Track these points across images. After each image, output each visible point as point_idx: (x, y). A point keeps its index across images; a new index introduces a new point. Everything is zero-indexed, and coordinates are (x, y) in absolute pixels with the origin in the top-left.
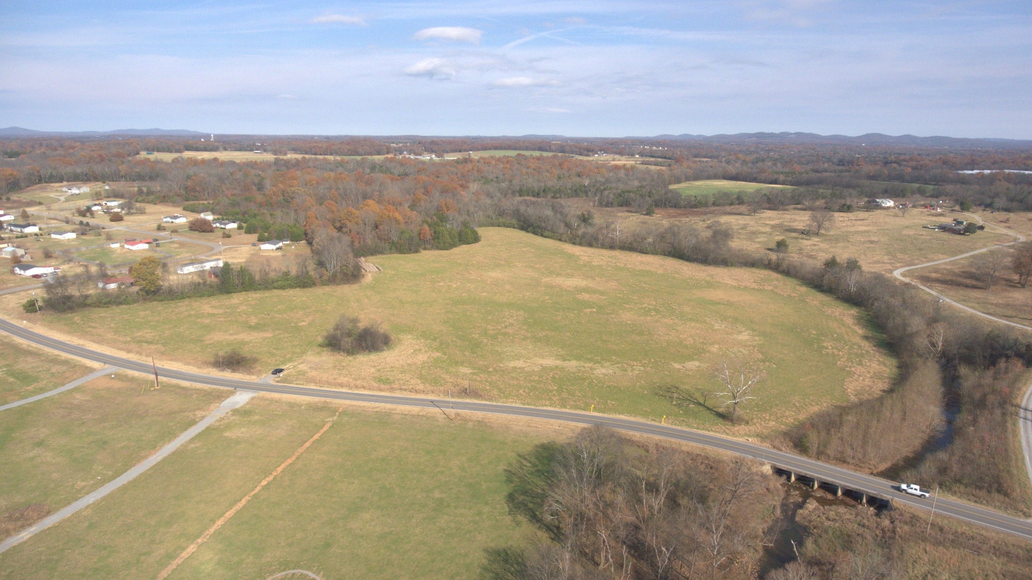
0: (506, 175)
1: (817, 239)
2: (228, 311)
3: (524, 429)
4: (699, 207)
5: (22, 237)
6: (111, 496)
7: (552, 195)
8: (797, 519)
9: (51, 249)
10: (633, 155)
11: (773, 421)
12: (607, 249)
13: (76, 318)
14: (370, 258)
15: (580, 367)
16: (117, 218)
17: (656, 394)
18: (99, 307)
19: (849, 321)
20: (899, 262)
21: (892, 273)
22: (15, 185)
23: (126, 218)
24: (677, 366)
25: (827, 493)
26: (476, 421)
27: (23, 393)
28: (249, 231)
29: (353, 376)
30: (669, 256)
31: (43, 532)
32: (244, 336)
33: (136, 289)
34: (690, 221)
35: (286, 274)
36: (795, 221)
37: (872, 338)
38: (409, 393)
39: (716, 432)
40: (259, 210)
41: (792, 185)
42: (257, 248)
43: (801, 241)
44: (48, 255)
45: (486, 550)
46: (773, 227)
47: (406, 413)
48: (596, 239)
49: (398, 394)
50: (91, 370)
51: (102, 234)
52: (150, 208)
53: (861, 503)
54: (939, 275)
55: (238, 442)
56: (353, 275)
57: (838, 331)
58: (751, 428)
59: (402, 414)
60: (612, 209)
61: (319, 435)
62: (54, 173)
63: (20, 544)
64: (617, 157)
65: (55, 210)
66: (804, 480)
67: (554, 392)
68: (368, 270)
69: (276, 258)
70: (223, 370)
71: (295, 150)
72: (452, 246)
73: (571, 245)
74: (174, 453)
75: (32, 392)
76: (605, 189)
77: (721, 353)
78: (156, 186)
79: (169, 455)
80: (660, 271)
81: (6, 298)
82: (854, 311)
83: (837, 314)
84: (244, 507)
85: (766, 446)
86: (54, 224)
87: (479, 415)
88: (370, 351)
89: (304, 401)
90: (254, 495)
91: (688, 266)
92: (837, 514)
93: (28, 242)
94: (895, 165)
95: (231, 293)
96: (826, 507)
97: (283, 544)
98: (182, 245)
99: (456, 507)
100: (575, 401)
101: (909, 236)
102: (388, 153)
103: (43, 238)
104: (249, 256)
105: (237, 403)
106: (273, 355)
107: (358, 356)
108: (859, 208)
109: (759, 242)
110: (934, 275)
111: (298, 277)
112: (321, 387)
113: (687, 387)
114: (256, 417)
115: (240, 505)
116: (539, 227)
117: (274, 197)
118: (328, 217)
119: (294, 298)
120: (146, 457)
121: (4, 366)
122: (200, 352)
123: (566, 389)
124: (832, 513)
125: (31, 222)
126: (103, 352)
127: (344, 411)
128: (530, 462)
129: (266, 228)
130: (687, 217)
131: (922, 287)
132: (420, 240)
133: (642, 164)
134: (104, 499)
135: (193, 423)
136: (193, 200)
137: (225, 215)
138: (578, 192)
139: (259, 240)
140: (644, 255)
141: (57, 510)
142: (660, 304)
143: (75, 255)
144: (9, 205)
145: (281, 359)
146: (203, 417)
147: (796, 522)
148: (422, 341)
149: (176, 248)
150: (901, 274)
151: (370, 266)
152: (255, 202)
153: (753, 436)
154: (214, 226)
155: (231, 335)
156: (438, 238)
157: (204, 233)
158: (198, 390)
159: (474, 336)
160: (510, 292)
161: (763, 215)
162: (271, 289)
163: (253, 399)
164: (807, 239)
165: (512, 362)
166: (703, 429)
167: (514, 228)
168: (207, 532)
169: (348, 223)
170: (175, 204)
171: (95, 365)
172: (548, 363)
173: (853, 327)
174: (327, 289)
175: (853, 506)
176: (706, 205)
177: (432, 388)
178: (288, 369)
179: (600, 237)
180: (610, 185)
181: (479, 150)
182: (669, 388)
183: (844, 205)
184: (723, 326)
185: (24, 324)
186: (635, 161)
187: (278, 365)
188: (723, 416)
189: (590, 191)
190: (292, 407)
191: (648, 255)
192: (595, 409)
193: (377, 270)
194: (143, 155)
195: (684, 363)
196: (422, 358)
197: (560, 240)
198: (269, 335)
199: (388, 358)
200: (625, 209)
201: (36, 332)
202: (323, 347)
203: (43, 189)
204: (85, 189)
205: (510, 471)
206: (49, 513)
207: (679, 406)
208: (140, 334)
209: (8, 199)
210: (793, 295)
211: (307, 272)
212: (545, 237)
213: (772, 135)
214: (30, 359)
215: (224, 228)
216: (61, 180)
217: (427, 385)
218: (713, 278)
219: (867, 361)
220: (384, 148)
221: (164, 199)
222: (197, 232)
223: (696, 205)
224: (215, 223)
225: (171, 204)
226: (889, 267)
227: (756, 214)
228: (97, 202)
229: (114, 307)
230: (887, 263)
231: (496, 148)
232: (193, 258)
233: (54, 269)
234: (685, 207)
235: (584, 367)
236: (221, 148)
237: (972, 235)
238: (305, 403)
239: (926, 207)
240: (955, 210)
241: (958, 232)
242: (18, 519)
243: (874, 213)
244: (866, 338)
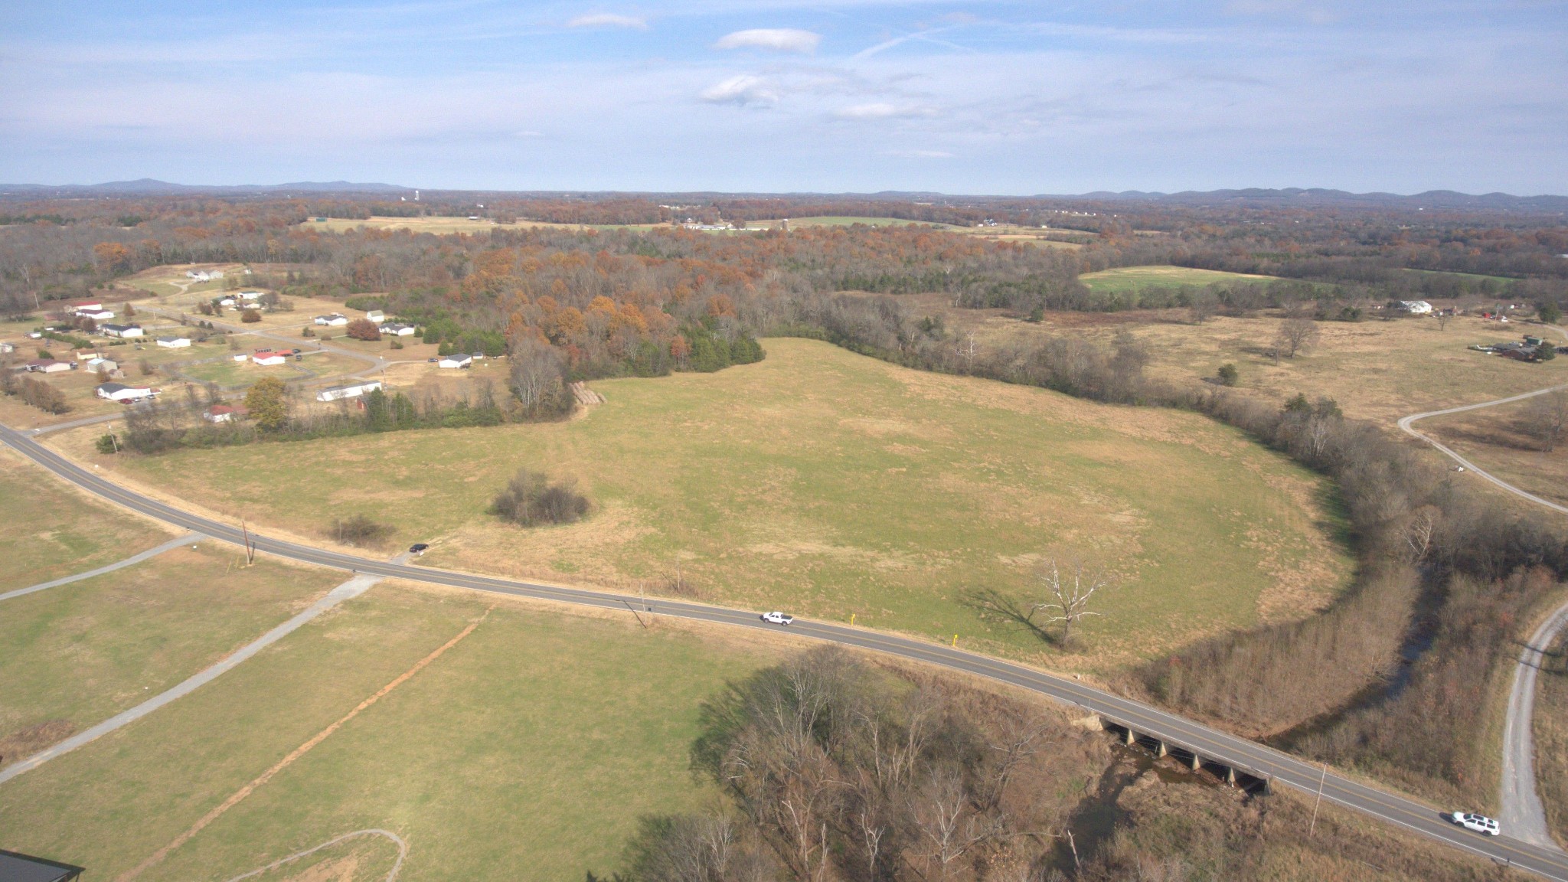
0: (827, 258)
1: (1288, 365)
2: (372, 457)
3: (748, 645)
4: (1117, 310)
5: (118, 344)
6: (157, 713)
7: (893, 288)
8: (1120, 800)
9: (151, 362)
10: (1037, 225)
11: (1127, 649)
12: (952, 374)
13: (165, 463)
14: (595, 384)
15: (856, 556)
16: (251, 317)
17: (960, 601)
18: (198, 447)
19: (1301, 497)
20: (1412, 404)
21: (1396, 422)
22: (123, 267)
23: (264, 317)
24: (1004, 559)
25: (1179, 763)
26: (681, 631)
27: (74, 567)
28: (430, 339)
29: (522, 559)
30: (1046, 387)
31: (59, 758)
32: (385, 496)
33: (251, 423)
34: (1096, 332)
35: (462, 405)
36: (1262, 334)
37: (1329, 526)
38: (596, 586)
39: (1031, 662)
40: (449, 309)
41: (1279, 275)
42: (434, 365)
43: (1261, 367)
44: (147, 371)
45: (642, 819)
46: (1224, 344)
47: (584, 615)
48: (940, 359)
49: (579, 587)
50: (168, 537)
51: (226, 340)
52: (300, 303)
53: (1226, 781)
54: (1474, 427)
55: (341, 647)
56: (561, 408)
57: (1277, 512)
58: (1087, 659)
59: (579, 617)
60: (980, 312)
61: (454, 641)
62: (179, 250)
63: (27, 773)
64: (1012, 227)
65: (172, 304)
66: (1148, 743)
67: (807, 593)
68: (585, 401)
69: (459, 380)
70: (344, 543)
71: (529, 216)
72: (719, 366)
73: (900, 368)
74: (250, 659)
75: (88, 566)
76: (975, 280)
77: (1079, 542)
78: (315, 271)
79: (246, 661)
80: (1026, 412)
81: (78, 432)
82: (1313, 482)
83: (1284, 486)
84: (327, 738)
85: (1102, 688)
86: (166, 324)
87: (687, 622)
88: (556, 523)
89: (445, 591)
90: (345, 722)
91: (1071, 404)
92: (1185, 796)
93: (123, 352)
94: (1459, 246)
95: (382, 431)
96: (1170, 784)
97: (367, 793)
98: (333, 358)
99: (617, 755)
100: (833, 608)
101: (1441, 362)
102: (663, 220)
103: (147, 346)
104: (420, 377)
105: (352, 591)
106: (418, 524)
107: (537, 529)
108: (1373, 316)
109: (1194, 368)
110: (1465, 427)
111: (476, 410)
112: (474, 572)
113: (1009, 592)
114: (374, 613)
115: (323, 735)
116: (856, 339)
117: (473, 289)
118: (539, 321)
119: (468, 442)
120: (214, 662)
121: (58, 528)
122: (318, 516)
123: (826, 589)
124: (1177, 794)
125: (134, 320)
126: (191, 513)
127: (498, 609)
128: (742, 694)
129: (452, 335)
130: (1093, 326)
131: (1439, 446)
132: (671, 356)
133: (1048, 239)
134: (146, 717)
135: (288, 616)
136: (363, 292)
137: (401, 315)
138: (933, 284)
139: (441, 354)
140: (1007, 385)
141: (83, 729)
142: (1009, 463)
143: (182, 371)
144: (111, 296)
145: (428, 530)
146: (302, 609)
147: (1118, 805)
148: (636, 509)
149: (324, 363)
150: (1411, 423)
151: (589, 395)
152: (446, 297)
153: (1087, 672)
154: (382, 331)
155: (368, 492)
156: (698, 354)
157: (367, 342)
158: (304, 570)
159: (712, 503)
160: (786, 439)
161: (1213, 325)
162: (438, 428)
163: (375, 586)
164: (1271, 365)
165: (759, 546)
166: (1013, 658)
167: (821, 339)
168: (270, 771)
169: (567, 331)
170: (336, 298)
171: (176, 530)
172: (810, 548)
173: (1304, 507)
174: (520, 428)
175: (1214, 786)
176: (1127, 306)
177: (630, 581)
178: (435, 544)
179: (946, 356)
180: (983, 274)
181: (802, 216)
182: (982, 593)
183: (1347, 310)
184: (1096, 500)
185: (95, 469)
186: (1037, 235)
187: (422, 539)
188: (1050, 639)
189: (951, 282)
190: (427, 600)
191: (1015, 386)
192: (860, 621)
193: (598, 401)
194: (311, 222)
195: (1016, 555)
196: (629, 534)
197: (886, 359)
198: (417, 494)
199: (580, 533)
200: (1002, 311)
201: (109, 481)
202: (491, 514)
203: (162, 274)
204: (217, 274)
205: (709, 706)
206: (72, 733)
207: (989, 620)
208: (245, 487)
209: (112, 288)
210: (1223, 453)
211: (493, 404)
212: (865, 354)
213: (1270, 193)
214: (92, 519)
215: (396, 335)
216: (187, 260)
217: (624, 575)
218: (1104, 424)
219: (1308, 562)
220: (658, 212)
221: (321, 290)
222: (357, 340)
223: (1110, 308)
224: (383, 327)
225: (331, 297)
226: (1394, 411)
227: (1203, 323)
228: (230, 294)
229: (219, 448)
230: (1393, 406)
231: (827, 213)
232: (343, 378)
233: (152, 391)
234: (1094, 310)
235: (862, 557)
237: (1547, 363)
238: (445, 594)
239: (1484, 315)
240: (1531, 321)
241: (1525, 358)
242: (30, 739)
243: (1394, 323)
244: (1319, 525)
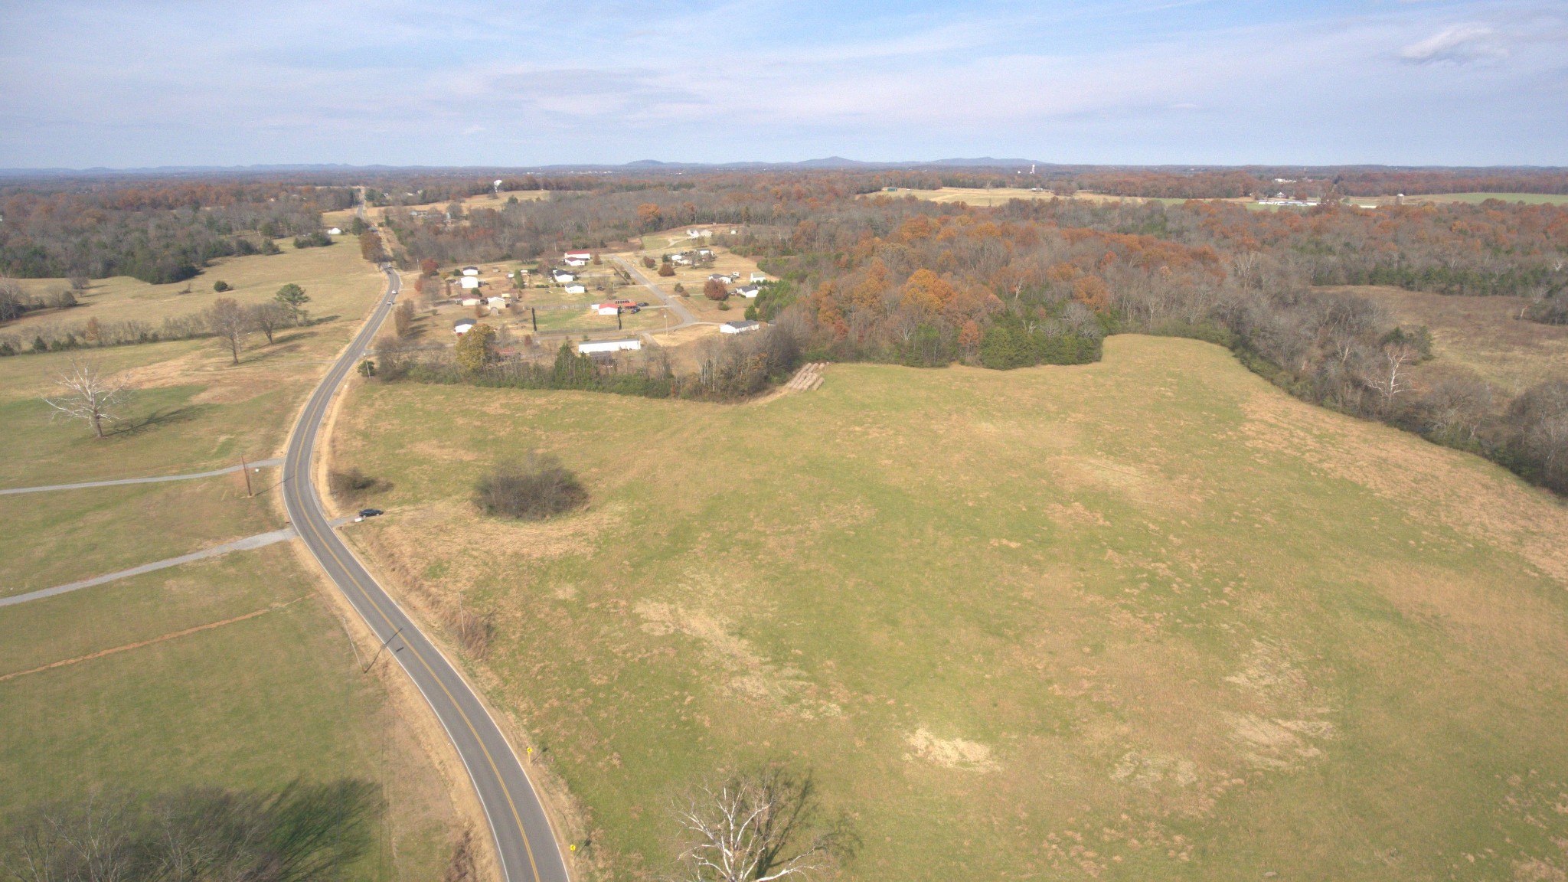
12: (1350, 414)
16: (665, 272)
22: (655, 225)
26: (382, 690)
29: (420, 550)
35: (640, 373)
38: (421, 602)
56: (739, 389)
61: (225, 622)
68: (791, 385)
70: (333, 493)
72: (1016, 363)
80: (1389, 494)
98: (661, 314)
102: (1246, 194)
103: (555, 291)
104: (693, 339)
106: (413, 488)
107: (492, 519)
113: (830, 803)
114: (230, 571)
126: (316, 439)
127: (310, 599)
128: (276, 805)
132: (956, 345)
135: (181, 554)
138: (1515, 283)
145: (409, 497)
146: (199, 550)
148: (619, 520)
154: (734, 291)
156: (989, 345)
163: (278, 543)
165: (653, 604)
167: (1223, 345)
178: (390, 513)
182: (790, 783)
187: (391, 505)
194: (885, 192)
197: (1273, 380)
198: (469, 457)
204: (706, 233)
212: (1254, 370)
214: (264, 431)
221: (758, 251)
236: (988, 185)
